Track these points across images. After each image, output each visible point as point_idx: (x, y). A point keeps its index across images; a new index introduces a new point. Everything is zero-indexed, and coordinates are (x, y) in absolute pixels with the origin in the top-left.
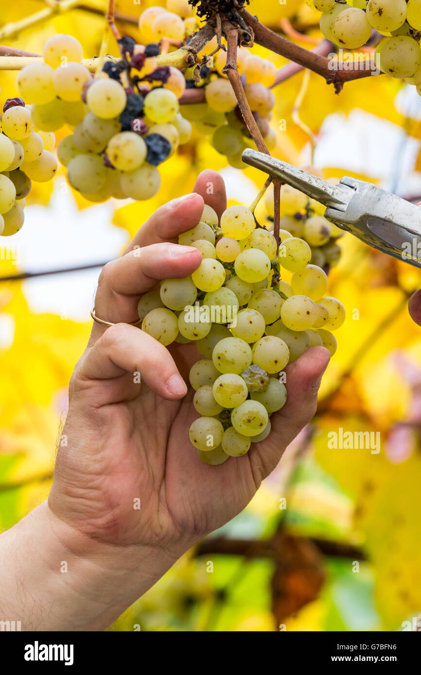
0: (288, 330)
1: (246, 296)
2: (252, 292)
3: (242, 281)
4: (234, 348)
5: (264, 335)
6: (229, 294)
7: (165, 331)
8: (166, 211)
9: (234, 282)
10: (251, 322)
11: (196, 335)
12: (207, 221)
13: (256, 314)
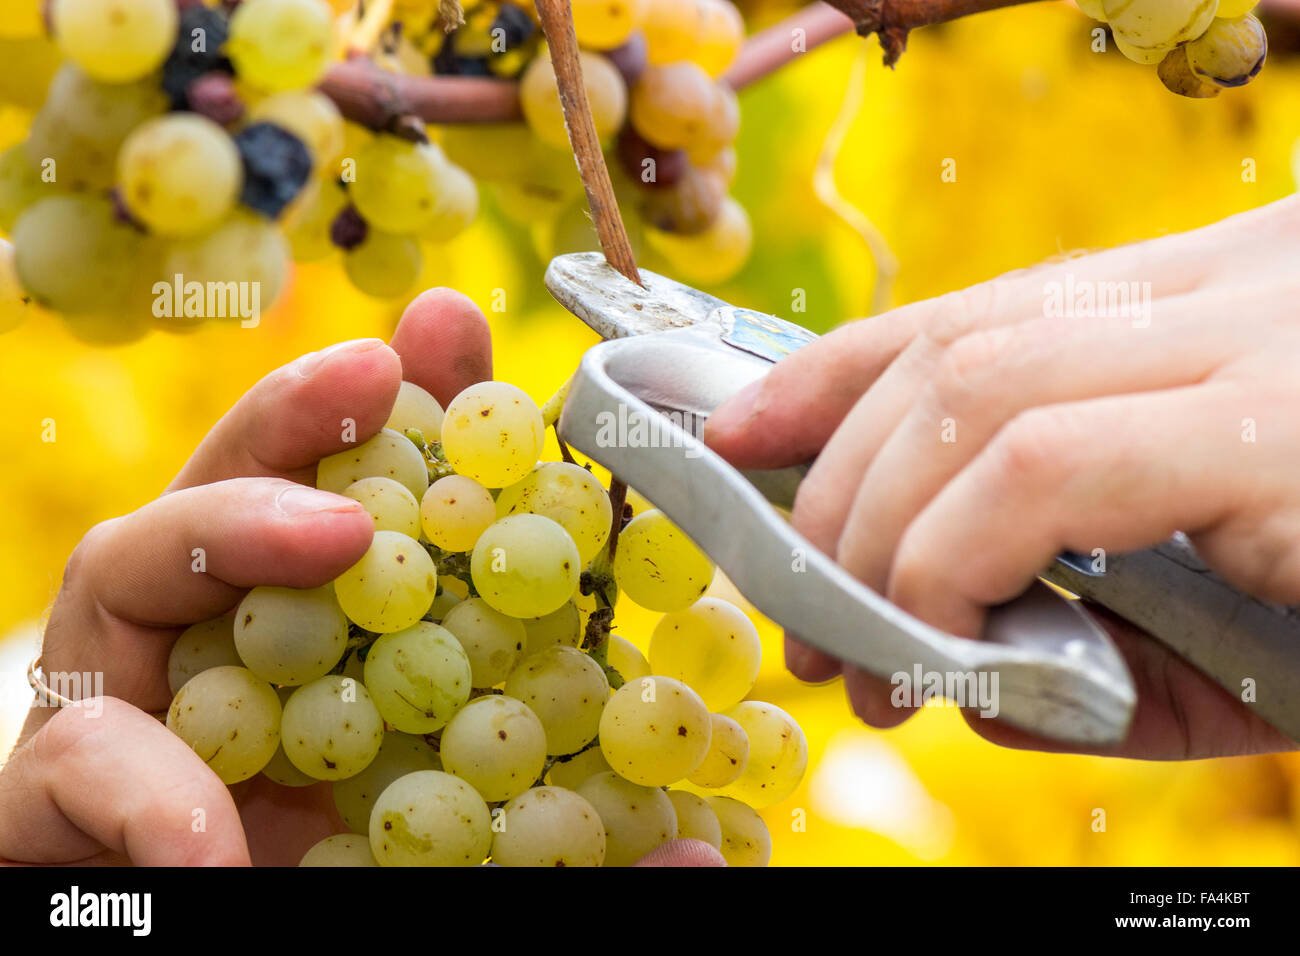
0: (617, 781)
1: (497, 658)
2: (519, 647)
3: (491, 610)
4: (438, 802)
5: (539, 783)
6: (441, 642)
7: (235, 735)
8: (285, 382)
9: (466, 615)
10: (503, 736)
11: (331, 765)
12: (410, 430)
13: (524, 713)
